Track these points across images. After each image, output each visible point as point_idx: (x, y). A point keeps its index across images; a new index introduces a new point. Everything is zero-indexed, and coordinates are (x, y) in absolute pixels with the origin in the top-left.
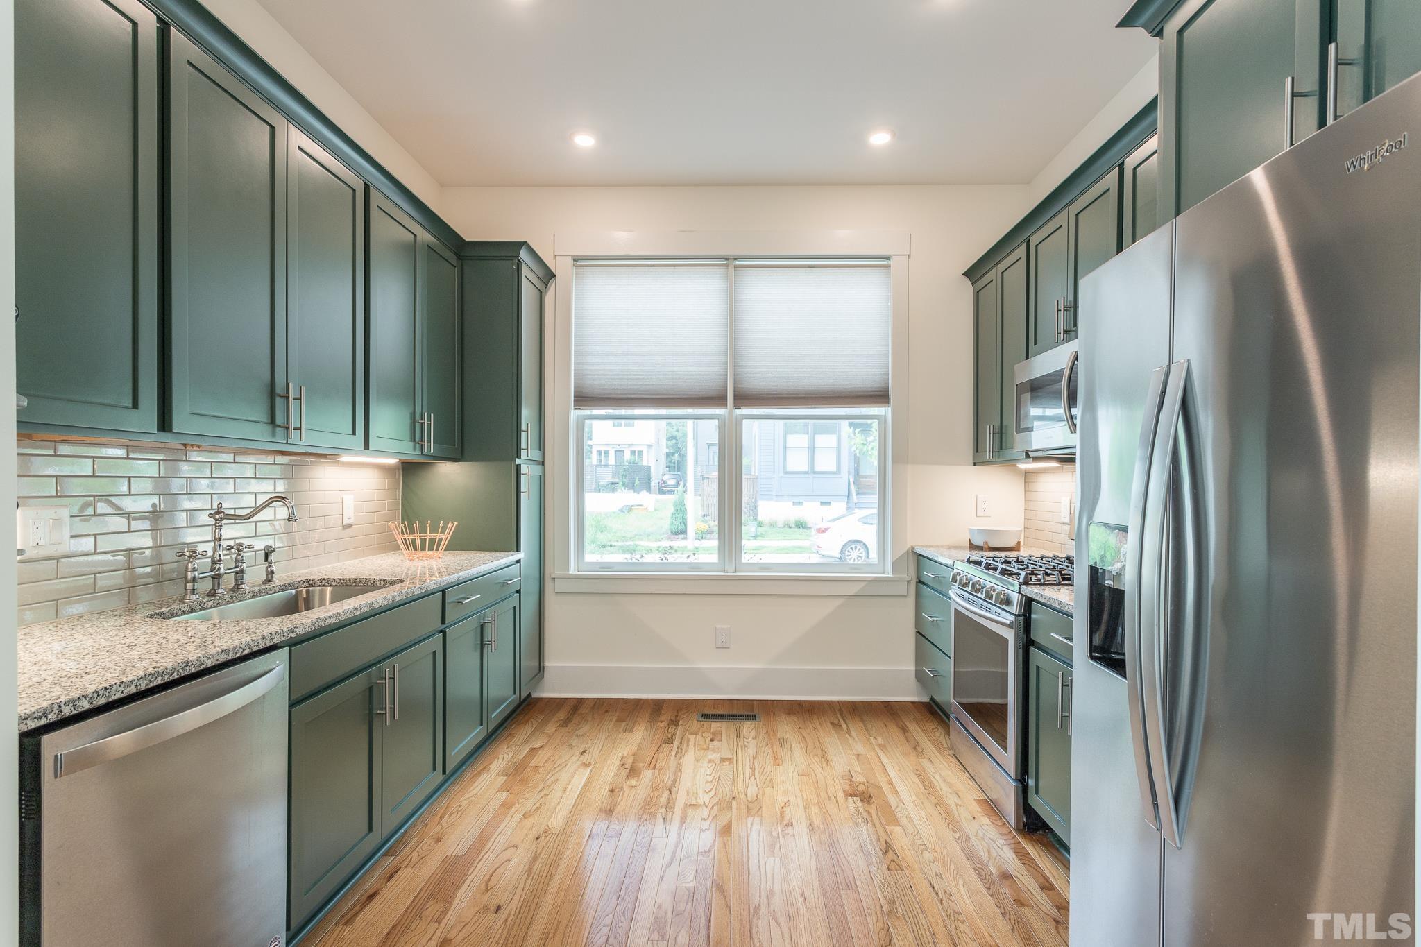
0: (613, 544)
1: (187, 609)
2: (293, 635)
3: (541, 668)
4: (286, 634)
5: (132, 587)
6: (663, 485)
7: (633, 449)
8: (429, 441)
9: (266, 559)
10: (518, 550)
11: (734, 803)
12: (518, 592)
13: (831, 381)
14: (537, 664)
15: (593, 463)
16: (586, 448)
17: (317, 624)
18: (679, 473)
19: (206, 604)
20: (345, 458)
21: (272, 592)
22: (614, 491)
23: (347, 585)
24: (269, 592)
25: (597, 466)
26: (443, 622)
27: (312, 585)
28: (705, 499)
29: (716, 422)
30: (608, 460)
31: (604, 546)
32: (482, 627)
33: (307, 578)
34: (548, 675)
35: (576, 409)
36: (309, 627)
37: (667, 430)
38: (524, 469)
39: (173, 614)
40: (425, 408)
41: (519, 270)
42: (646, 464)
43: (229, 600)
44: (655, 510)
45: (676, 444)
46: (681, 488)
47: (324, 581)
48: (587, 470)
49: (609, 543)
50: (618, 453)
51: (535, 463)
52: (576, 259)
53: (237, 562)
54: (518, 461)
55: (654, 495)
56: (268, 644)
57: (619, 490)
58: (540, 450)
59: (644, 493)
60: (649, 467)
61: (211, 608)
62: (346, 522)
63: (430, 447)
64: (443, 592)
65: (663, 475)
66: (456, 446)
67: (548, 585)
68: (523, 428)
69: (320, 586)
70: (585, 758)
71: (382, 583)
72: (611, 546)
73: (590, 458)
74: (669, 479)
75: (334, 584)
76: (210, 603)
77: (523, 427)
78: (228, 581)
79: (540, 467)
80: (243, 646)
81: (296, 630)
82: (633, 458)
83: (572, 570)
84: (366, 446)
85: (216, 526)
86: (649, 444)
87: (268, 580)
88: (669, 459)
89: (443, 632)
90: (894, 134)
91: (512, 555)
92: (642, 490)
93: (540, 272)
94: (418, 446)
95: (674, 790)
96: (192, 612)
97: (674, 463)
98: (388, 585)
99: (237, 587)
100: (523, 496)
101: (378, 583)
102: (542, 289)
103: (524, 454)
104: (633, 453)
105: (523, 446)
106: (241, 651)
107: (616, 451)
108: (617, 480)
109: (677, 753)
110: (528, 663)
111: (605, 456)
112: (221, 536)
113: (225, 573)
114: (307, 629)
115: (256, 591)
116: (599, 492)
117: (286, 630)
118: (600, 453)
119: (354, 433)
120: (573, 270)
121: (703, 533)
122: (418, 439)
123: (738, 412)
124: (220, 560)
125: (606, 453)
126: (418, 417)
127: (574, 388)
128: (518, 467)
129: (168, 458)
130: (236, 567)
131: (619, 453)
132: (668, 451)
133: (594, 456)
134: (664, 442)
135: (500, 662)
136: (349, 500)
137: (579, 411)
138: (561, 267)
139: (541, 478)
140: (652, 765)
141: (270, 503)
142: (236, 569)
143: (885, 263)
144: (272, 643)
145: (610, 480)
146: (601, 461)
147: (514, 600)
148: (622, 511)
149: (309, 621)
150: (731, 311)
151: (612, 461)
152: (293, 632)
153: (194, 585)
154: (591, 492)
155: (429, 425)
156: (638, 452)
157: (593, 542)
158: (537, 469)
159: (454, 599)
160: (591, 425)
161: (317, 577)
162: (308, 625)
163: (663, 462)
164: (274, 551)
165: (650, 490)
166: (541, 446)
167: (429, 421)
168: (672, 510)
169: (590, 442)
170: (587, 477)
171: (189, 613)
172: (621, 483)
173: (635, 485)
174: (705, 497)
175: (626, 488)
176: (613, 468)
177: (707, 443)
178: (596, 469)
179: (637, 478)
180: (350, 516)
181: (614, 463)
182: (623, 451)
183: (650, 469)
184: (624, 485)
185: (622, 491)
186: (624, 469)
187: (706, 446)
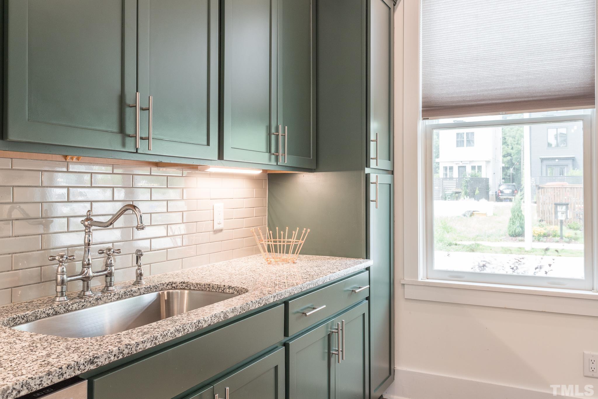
0: (458, 243)
1: (51, 311)
2: (92, 367)
3: (391, 372)
4: (82, 367)
5: (14, 287)
6: (500, 194)
7: (473, 165)
8: (284, 153)
9: (137, 262)
10: (367, 256)
12: (368, 299)
14: (387, 366)
15: (440, 177)
16: (434, 165)
17: (126, 351)
18: (514, 184)
19: (71, 307)
21: (137, 294)
22: (457, 198)
23: (202, 290)
24: (135, 294)
25: (443, 179)
26: (286, 334)
27: (174, 287)
28: (541, 206)
29: (580, 124)
30: (452, 174)
31: (450, 245)
32: (329, 336)
33: (171, 280)
34: (398, 378)
35: (424, 119)
36: (115, 355)
37: (503, 148)
38: (373, 179)
39: (37, 316)
40: (280, 121)
42: (485, 177)
43: (94, 302)
44: (494, 214)
45: (511, 160)
46: (518, 196)
47: (184, 285)
48: (435, 182)
49: (454, 242)
51: (385, 172)
53: (107, 265)
54: (367, 171)
55: (493, 202)
56: (56, 380)
58: (390, 160)
59: (483, 201)
60: (487, 180)
61: (76, 310)
62: (216, 227)
63: (285, 160)
64: (286, 303)
65: (500, 185)
66: (311, 158)
67: (397, 291)
68: (372, 139)
69: (181, 289)
71: (231, 291)
72: (456, 245)
73: (437, 173)
74: (505, 189)
75: (192, 288)
76: (75, 306)
77: (372, 137)
78: (97, 284)
79: (389, 176)
80: (18, 387)
81: (96, 360)
82: (473, 172)
83: (421, 277)
84: (221, 156)
85: (86, 232)
86: (487, 160)
87: (138, 282)
88: (505, 173)
89: (286, 345)
91: (361, 263)
92: (481, 198)
94: (273, 157)
96: (56, 314)
97: (510, 176)
98: (236, 293)
99: (106, 289)
100: (372, 205)
101: (228, 290)
102: (391, 6)
103: (373, 163)
104: (473, 168)
105: (372, 154)
106: (15, 393)
107: (459, 167)
108: (460, 191)
111: (450, 171)
112: (89, 241)
113: (94, 276)
114: (112, 358)
115: (121, 293)
117: (82, 361)
118: (446, 168)
119: (208, 144)
121: (539, 235)
122: (273, 150)
124: (89, 264)
125: (451, 168)
126: (273, 131)
128: (367, 176)
129: (50, 170)
130: (105, 270)
131: (462, 168)
132: (504, 165)
133: (441, 172)
134: (501, 158)
136: (219, 207)
137: (427, 121)
139: (391, 188)
141: (125, 211)
142: (106, 272)
144: (62, 379)
145: (454, 190)
146: (446, 175)
147: (363, 307)
148: (465, 215)
149: (115, 349)
151: (455, 174)
152: (92, 363)
153: (62, 288)
154: (439, 199)
155: (284, 136)
156: (478, 166)
157: (441, 241)
158: (386, 179)
159: (298, 309)
160: (438, 135)
161: (178, 280)
162: (113, 354)
163: (500, 175)
164: (142, 255)
165: (489, 199)
166: (391, 156)
167: (284, 132)
168: (510, 215)
169: (437, 160)
170: (436, 188)
171: (53, 315)
172: (463, 193)
173: (476, 194)
174: (540, 204)
175: (468, 197)
176: (456, 180)
177: (540, 158)
178: (443, 182)
179: (477, 188)
180: (220, 222)
181: (457, 177)
182: (465, 167)
183: (488, 181)
184: (466, 194)
185: (464, 199)
186: (466, 181)
187: (540, 161)
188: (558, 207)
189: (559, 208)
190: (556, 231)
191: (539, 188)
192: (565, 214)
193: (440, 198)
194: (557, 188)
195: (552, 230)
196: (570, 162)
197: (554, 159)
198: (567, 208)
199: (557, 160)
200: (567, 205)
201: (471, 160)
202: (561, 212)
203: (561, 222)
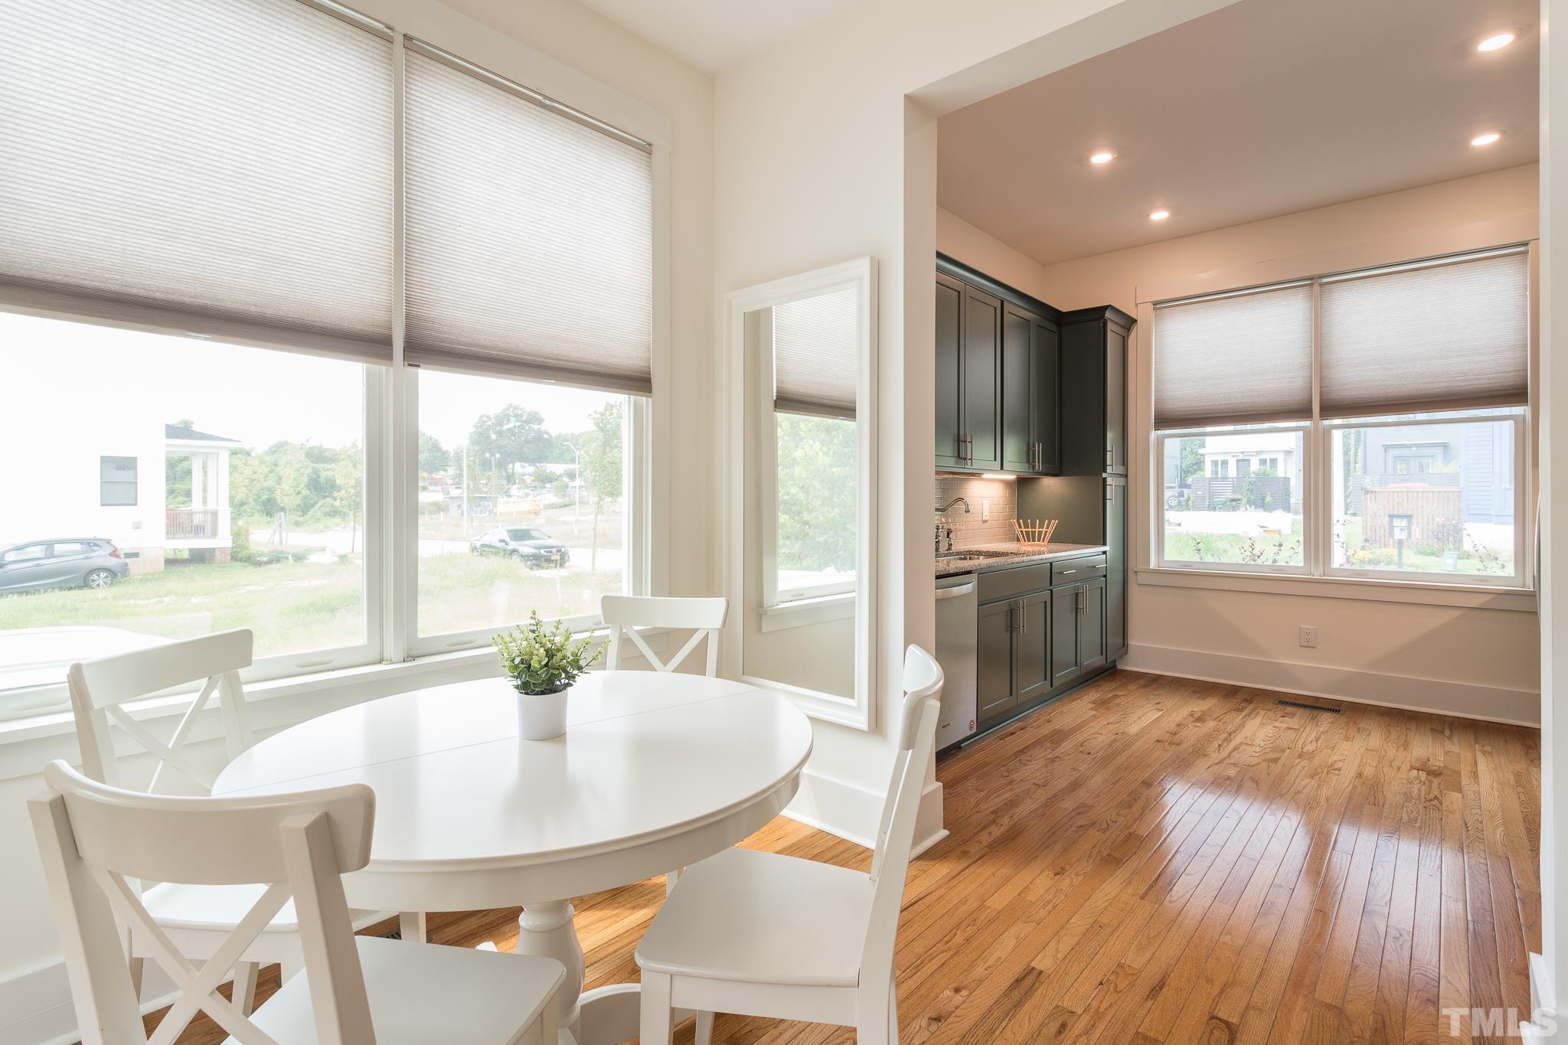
3: (1125, 644)
8: (1039, 462)
9: (948, 537)
10: (1104, 544)
11: (1288, 750)
12: (1105, 576)
13: (1444, 384)
14: (1121, 642)
15: (1207, 476)
20: (986, 476)
22: (1234, 509)
25: (1211, 479)
26: (1051, 584)
28: (1369, 520)
30: (1227, 471)
32: (1077, 595)
34: (1131, 652)
35: (1158, 430)
38: (1109, 481)
40: (1036, 439)
41: (1105, 327)
42: (1283, 476)
50: (1240, 463)
51: (1119, 476)
52: (1155, 304)
54: (1104, 475)
57: (1244, 509)
58: (1124, 465)
60: (1287, 480)
62: (985, 518)
63: (1039, 467)
64: (1051, 564)
66: (1056, 466)
67: (1131, 576)
68: (1108, 449)
70: (1159, 706)
79: (1124, 479)
82: (1262, 468)
83: (1153, 565)
84: (1002, 468)
86: (1288, 449)
87: (949, 549)
89: (1051, 590)
90: (1503, 132)
91: (1099, 547)
93: (1121, 321)
94: (1031, 466)
95: (1233, 735)
100: (1108, 502)
102: (1125, 336)
103: (1109, 470)
104: (1263, 462)
105: (1109, 463)
107: (1238, 461)
108: (1238, 496)
109: (1244, 717)
110: (1114, 640)
111: (1222, 468)
116: (1215, 510)
118: (1215, 463)
119: (995, 460)
120: (1153, 313)
122: (1031, 461)
123: (1326, 422)
125: (1225, 463)
126: (1031, 446)
127: (1155, 411)
128: (1105, 480)
131: (1243, 463)
135: (1090, 635)
136: (986, 503)
138: (1142, 313)
139: (1125, 488)
140: (1218, 719)
141: (956, 502)
143: (1522, 249)
145: (1230, 495)
146: (1217, 473)
147: (1101, 583)
150: (1316, 326)
151: (1232, 471)
155: (1039, 451)
156: (1271, 460)
158: (1121, 481)
159: (1057, 570)
164: (952, 531)
166: (1124, 461)
167: (1039, 449)
172: (1245, 500)
173: (1266, 502)
174: (1369, 516)
175: (1253, 507)
176: (1233, 481)
177: (1383, 445)
178: (1210, 484)
179: (1269, 493)
180: (986, 516)
181: (1235, 476)
182: (1248, 460)
183: (1289, 482)
184: (1250, 502)
185: (1246, 509)
186: (1250, 482)
187: (1383, 449)
188: (1395, 520)
189: (1396, 522)
190: (1392, 555)
191: (1367, 492)
192: (1406, 531)
193: (1206, 509)
194: (1398, 492)
195: (1385, 554)
196: (1439, 451)
197: (1410, 446)
198: (1410, 524)
199: (1414, 449)
200: (1409, 517)
201: (1259, 450)
202: (1399, 528)
203: (1400, 542)
